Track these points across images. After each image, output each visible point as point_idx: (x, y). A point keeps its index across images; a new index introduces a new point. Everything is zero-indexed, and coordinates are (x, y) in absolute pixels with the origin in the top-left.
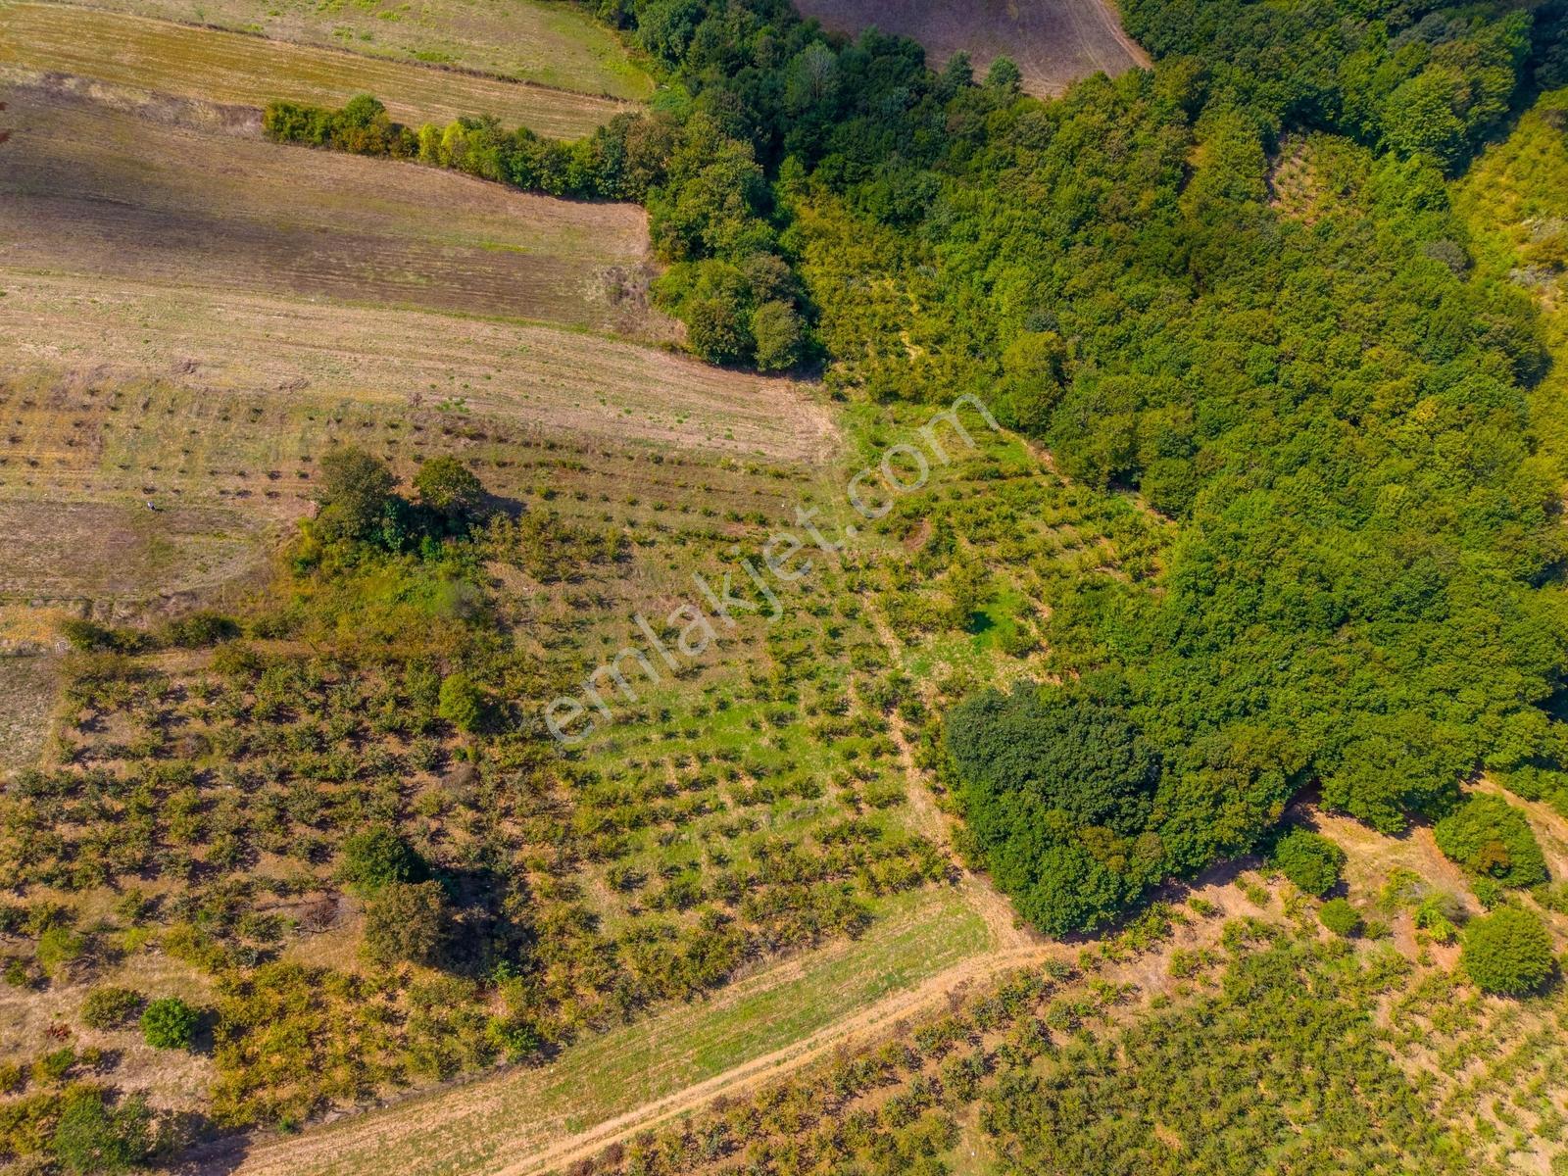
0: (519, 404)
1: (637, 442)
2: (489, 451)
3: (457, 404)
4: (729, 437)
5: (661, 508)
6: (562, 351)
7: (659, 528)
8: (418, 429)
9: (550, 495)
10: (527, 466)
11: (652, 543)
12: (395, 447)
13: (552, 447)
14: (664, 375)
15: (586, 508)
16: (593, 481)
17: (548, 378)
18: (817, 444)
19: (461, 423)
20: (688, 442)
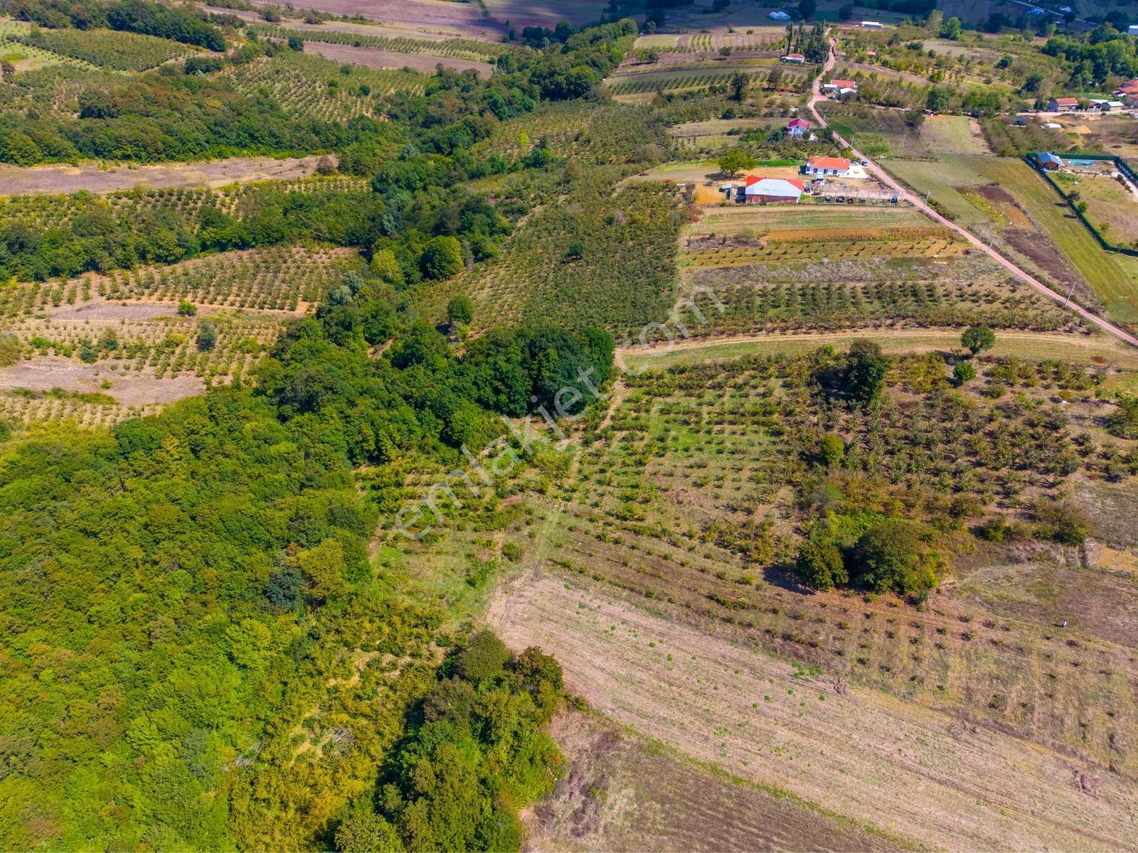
0: (745, 665)
1: (659, 614)
2: (782, 624)
3: (802, 674)
4: (582, 606)
5: (665, 558)
6: (686, 722)
7: (674, 544)
8: (839, 653)
9: (745, 582)
10: (754, 607)
11: (684, 535)
12: (863, 641)
13: (728, 620)
14: (600, 678)
15: (719, 567)
16: (706, 588)
17: (711, 691)
18: (519, 590)
19: (802, 652)
20: (617, 609)
